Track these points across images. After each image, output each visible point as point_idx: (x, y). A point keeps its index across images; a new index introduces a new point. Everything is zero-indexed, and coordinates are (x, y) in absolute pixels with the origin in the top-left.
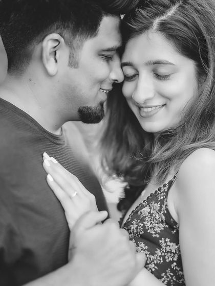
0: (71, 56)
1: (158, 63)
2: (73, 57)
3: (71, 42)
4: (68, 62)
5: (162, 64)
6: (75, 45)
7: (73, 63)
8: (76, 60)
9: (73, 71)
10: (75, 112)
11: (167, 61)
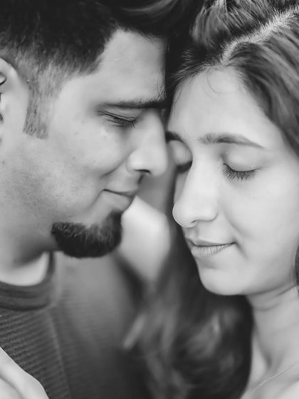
0: (32, 111)
1: (225, 140)
2: (35, 112)
3: (33, 79)
4: (23, 122)
5: (234, 145)
6: (42, 87)
7: (35, 125)
8: (43, 119)
9: (34, 143)
10: (45, 234)
11: (245, 139)
